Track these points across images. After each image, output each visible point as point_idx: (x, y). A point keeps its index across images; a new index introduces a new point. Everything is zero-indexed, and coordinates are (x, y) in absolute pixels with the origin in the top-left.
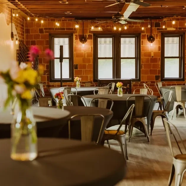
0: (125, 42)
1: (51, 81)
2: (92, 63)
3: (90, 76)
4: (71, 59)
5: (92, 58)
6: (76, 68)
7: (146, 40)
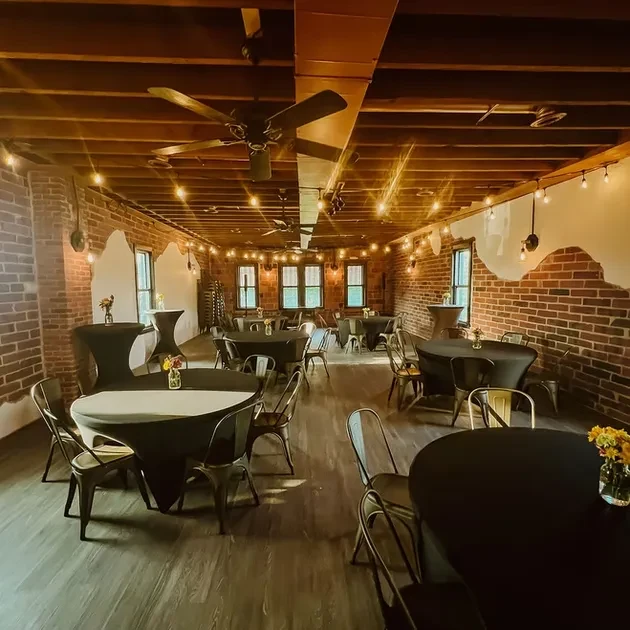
0: (310, 271)
1: (237, 309)
2: (277, 291)
3: (275, 305)
4: (257, 287)
5: (276, 287)
6: (262, 296)
7: (330, 268)
